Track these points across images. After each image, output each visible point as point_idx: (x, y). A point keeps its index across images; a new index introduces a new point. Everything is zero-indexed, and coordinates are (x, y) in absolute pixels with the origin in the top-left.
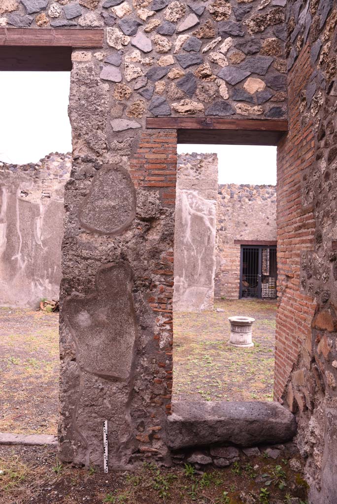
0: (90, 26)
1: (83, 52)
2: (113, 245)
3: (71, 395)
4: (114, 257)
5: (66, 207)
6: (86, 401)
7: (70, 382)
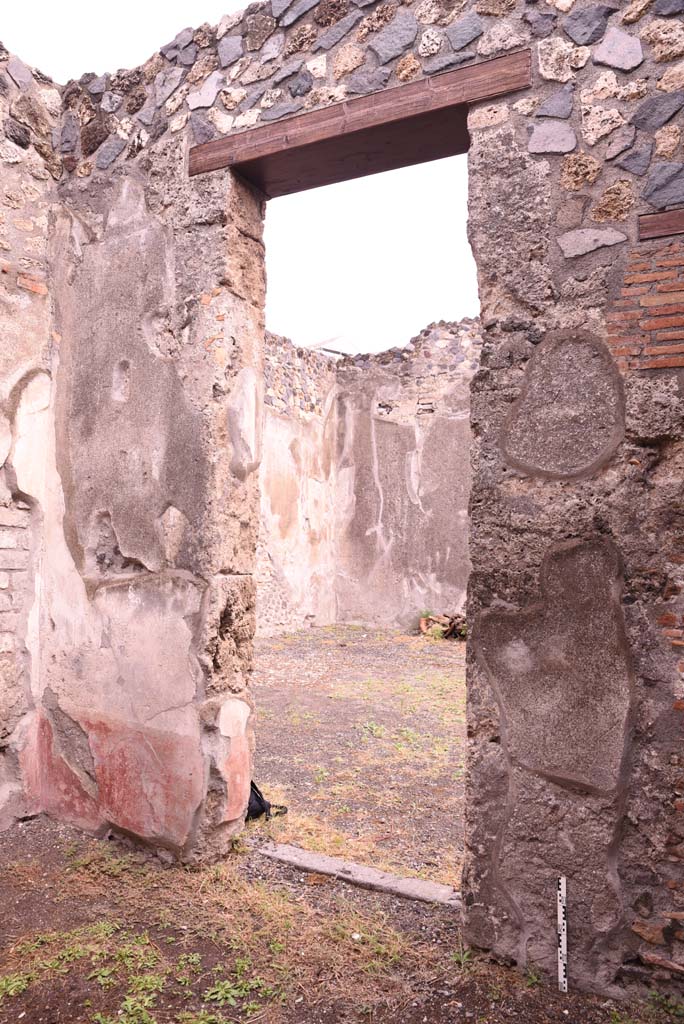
0: (502, 49)
1: (489, 107)
2: (577, 501)
3: (490, 813)
4: (581, 527)
5: (474, 426)
6: (520, 828)
7: (487, 785)
